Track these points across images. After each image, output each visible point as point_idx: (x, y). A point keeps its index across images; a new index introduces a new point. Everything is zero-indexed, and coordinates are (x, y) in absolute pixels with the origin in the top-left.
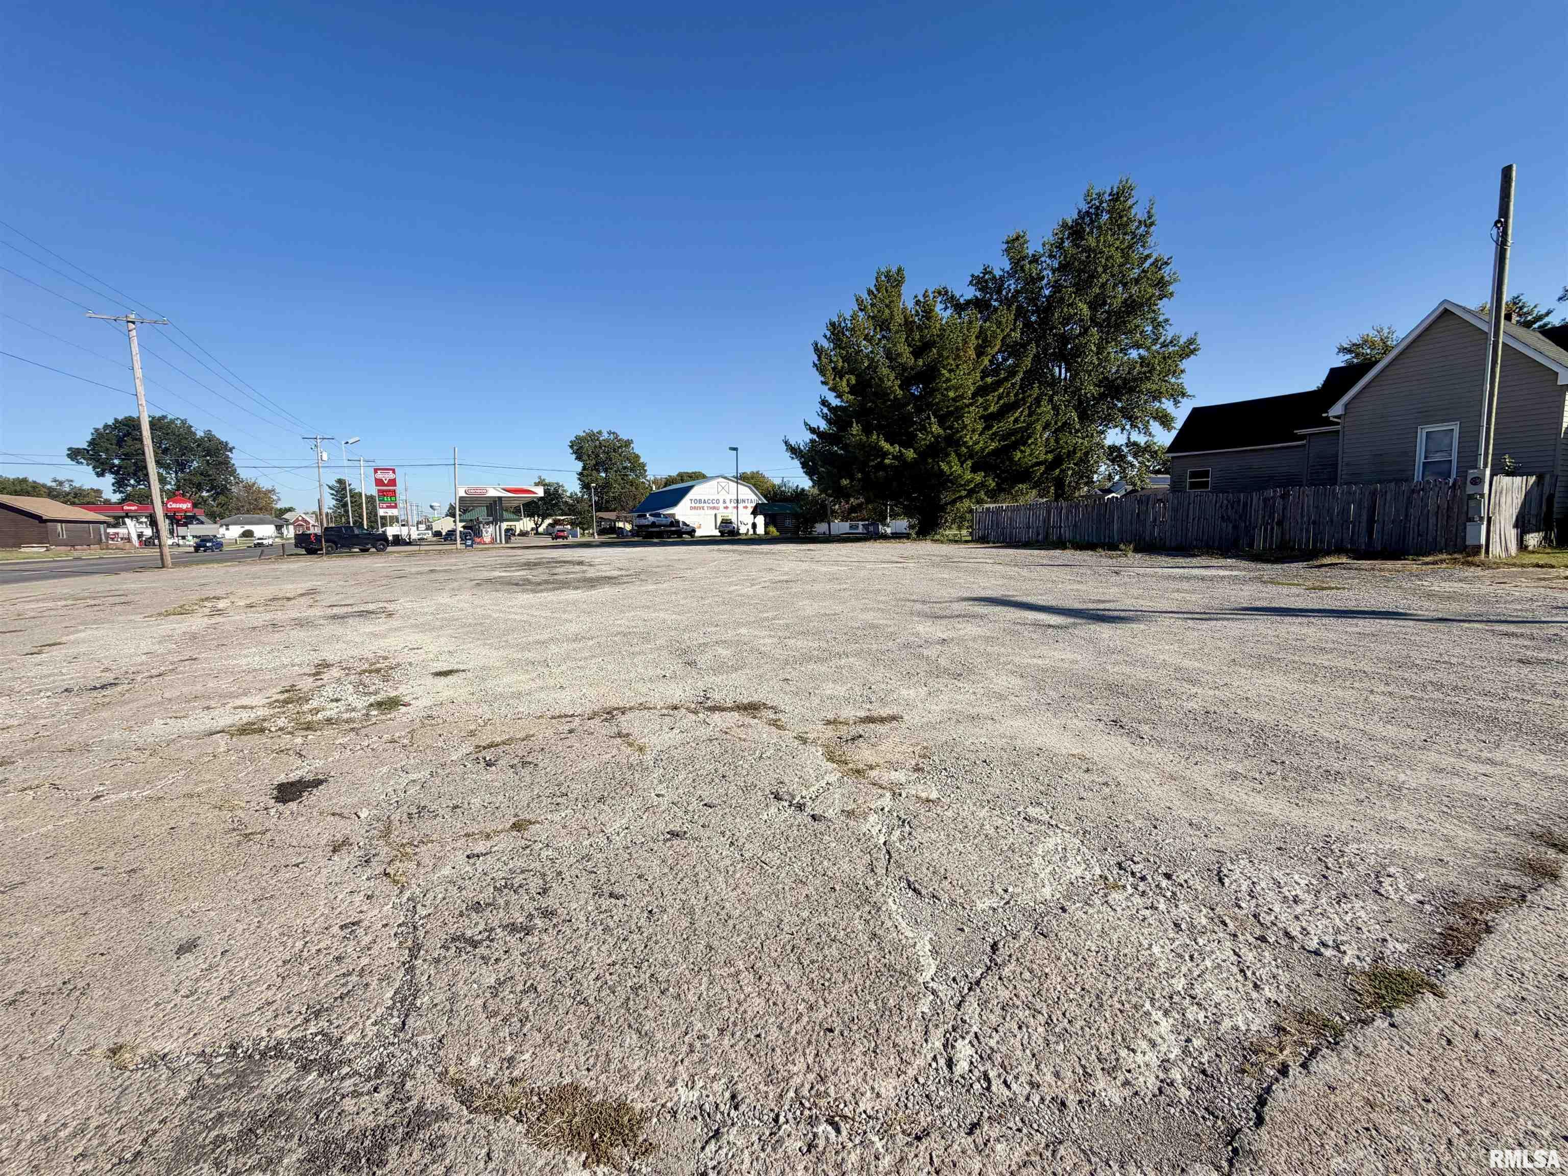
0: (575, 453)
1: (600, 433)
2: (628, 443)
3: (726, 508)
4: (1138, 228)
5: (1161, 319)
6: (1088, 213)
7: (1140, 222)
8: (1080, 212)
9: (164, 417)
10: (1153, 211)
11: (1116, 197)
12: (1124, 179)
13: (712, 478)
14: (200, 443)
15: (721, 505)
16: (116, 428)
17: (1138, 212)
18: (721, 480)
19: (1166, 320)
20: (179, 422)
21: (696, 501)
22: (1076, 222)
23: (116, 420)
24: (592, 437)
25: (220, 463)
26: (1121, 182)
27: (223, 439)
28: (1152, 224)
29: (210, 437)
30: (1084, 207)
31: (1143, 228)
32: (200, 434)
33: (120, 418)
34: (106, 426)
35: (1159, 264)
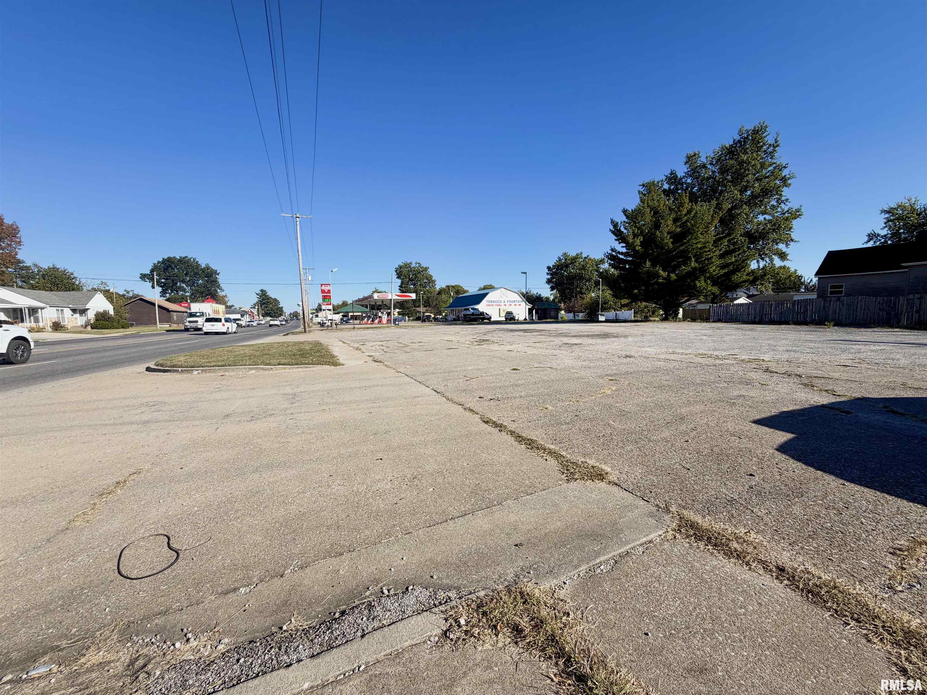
0: (397, 274)
1: (411, 263)
2: (426, 269)
3: (505, 305)
4: (768, 148)
5: (783, 198)
6: (739, 141)
7: (770, 145)
8: (734, 140)
9: (186, 257)
10: (778, 139)
11: (756, 132)
12: (762, 122)
13: (498, 288)
14: (203, 270)
15: (503, 304)
16: (163, 263)
17: (770, 140)
18: (503, 289)
19: (787, 200)
20: (192, 259)
21: (489, 301)
22: (731, 146)
23: (163, 258)
24: (407, 265)
25: (213, 281)
26: (760, 123)
27: (214, 268)
28: (778, 146)
29: (208, 268)
30: (737, 138)
31: (772, 148)
32: (203, 266)
33: (165, 258)
34: (159, 262)
35: (781, 168)
